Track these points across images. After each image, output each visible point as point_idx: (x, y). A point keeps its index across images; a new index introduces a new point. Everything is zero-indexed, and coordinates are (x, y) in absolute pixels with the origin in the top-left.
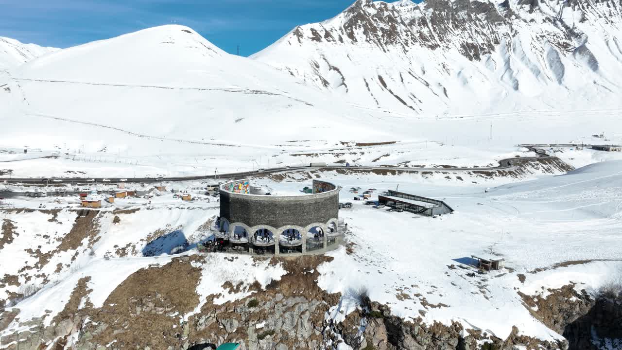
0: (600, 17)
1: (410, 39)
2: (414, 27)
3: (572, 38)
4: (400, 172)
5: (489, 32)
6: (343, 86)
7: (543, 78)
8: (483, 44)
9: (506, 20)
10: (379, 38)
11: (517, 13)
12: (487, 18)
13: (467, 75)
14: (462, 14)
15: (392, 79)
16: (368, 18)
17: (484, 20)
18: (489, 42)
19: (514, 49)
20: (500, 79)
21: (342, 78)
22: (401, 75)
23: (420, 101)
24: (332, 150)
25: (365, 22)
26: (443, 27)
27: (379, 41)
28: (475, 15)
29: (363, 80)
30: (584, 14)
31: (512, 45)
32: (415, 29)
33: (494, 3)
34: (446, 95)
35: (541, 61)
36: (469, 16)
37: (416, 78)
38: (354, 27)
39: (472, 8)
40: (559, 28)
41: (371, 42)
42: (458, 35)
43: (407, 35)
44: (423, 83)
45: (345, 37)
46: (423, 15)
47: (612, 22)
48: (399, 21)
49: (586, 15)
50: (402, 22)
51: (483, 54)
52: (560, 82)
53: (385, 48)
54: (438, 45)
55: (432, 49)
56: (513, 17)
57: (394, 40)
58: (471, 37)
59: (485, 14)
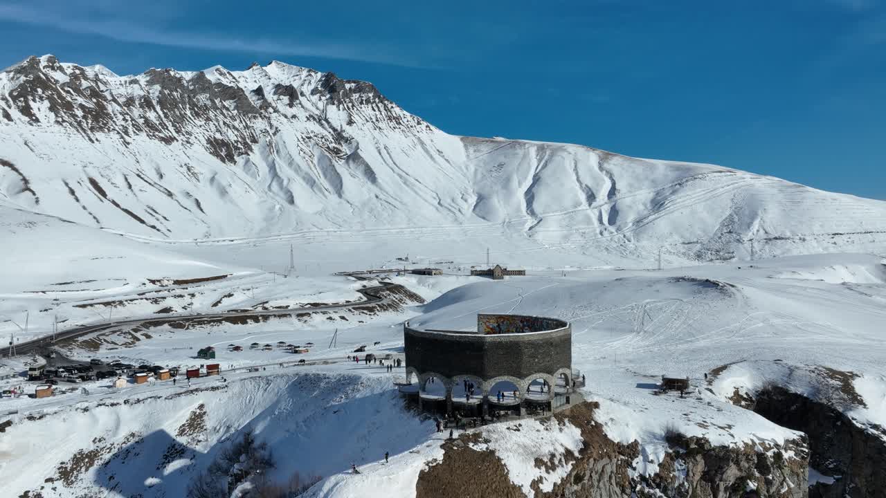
0: (367, 121)
1: (131, 126)
2: (134, 108)
3: (342, 143)
4: (266, 318)
5: (241, 125)
6: (27, 192)
7: (320, 190)
8: (237, 142)
9: (262, 113)
10: (79, 119)
11: (274, 105)
12: (236, 108)
13: (224, 183)
14: (203, 98)
15: (112, 183)
16: (54, 86)
17: (234, 110)
18: (244, 139)
19: (277, 152)
20: (267, 190)
21: (22, 180)
22: (126, 179)
23: (165, 218)
24: (143, 294)
25: (50, 92)
26: (178, 113)
27: (79, 123)
28: (221, 101)
29: (64, 185)
30: (350, 116)
31: (273, 145)
32: (136, 112)
33: (244, 89)
34: (202, 210)
35: (313, 169)
36: (213, 102)
37: (150, 184)
38: (30, 98)
39: (216, 92)
40: (326, 129)
41: (64, 124)
42: (201, 126)
43: (124, 119)
44: (163, 192)
45: (14, 113)
46: (146, 94)
47: (380, 128)
48: (109, 98)
49: (352, 117)
50: (115, 100)
51: (239, 156)
52: (340, 196)
53: (92, 136)
54: (175, 138)
55: (166, 143)
56: (271, 110)
57: (105, 125)
58: (220, 131)
59: (235, 102)
